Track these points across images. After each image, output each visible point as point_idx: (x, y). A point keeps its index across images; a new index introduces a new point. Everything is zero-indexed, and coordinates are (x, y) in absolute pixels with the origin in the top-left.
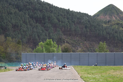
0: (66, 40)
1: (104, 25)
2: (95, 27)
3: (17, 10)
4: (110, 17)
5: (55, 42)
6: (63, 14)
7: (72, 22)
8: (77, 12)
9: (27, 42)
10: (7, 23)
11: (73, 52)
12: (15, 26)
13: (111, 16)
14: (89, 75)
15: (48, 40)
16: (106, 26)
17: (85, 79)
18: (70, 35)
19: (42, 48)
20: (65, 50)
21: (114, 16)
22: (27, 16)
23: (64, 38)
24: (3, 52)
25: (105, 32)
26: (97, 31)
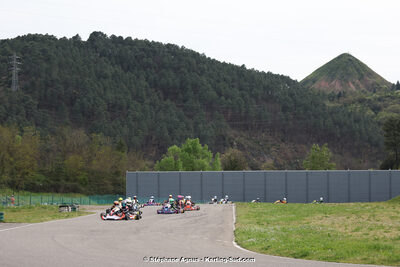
0: (237, 139)
1: (328, 104)
2: (306, 109)
3: (118, 69)
4: (342, 85)
5: (206, 146)
6: (230, 78)
7: (251, 96)
8: (263, 73)
9: (142, 146)
10: (94, 99)
11: (252, 168)
12: (114, 108)
13: (346, 81)
15: (189, 141)
16: (332, 105)
18: (246, 128)
19: (175, 160)
20: (231, 166)
21: (353, 83)
22: (144, 83)
23: (232, 135)
24: (82, 169)
25: (330, 119)
26: (312, 117)
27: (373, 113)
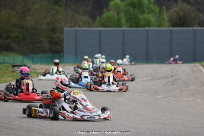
19: (118, 14)
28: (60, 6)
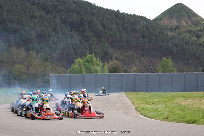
0: (115, 54)
1: (170, 33)
2: (156, 36)
3: (43, 12)
4: (178, 22)
5: (98, 59)
6: (110, 18)
7: (123, 29)
8: (130, 15)
9: (58, 59)
10: (29, 31)
11: (125, 72)
12: (41, 36)
13: (180, 19)
14: (148, 106)
15: (88, 55)
16: (172, 34)
17: (142, 112)
18: (120, 48)
19: (80, 66)
20: (113, 70)
21: (184, 21)
22: (58, 21)
23: (112, 53)
24: (24, 73)
25: (171, 42)
26: (160, 41)
27: (196, 39)
28: (48, 62)
